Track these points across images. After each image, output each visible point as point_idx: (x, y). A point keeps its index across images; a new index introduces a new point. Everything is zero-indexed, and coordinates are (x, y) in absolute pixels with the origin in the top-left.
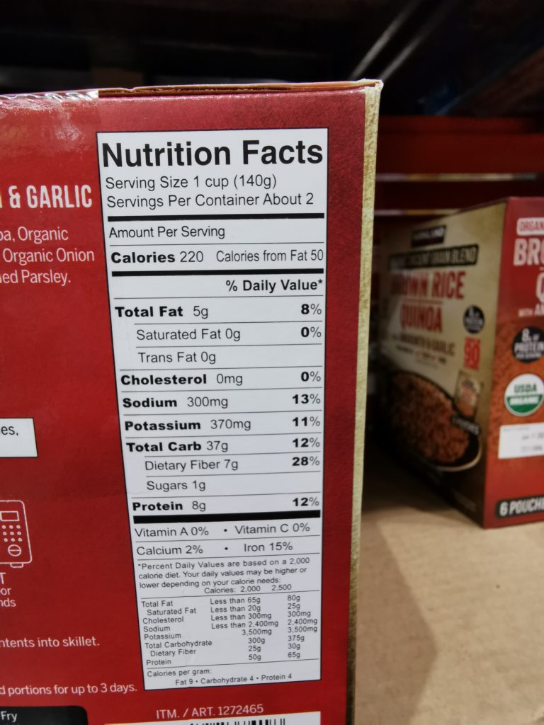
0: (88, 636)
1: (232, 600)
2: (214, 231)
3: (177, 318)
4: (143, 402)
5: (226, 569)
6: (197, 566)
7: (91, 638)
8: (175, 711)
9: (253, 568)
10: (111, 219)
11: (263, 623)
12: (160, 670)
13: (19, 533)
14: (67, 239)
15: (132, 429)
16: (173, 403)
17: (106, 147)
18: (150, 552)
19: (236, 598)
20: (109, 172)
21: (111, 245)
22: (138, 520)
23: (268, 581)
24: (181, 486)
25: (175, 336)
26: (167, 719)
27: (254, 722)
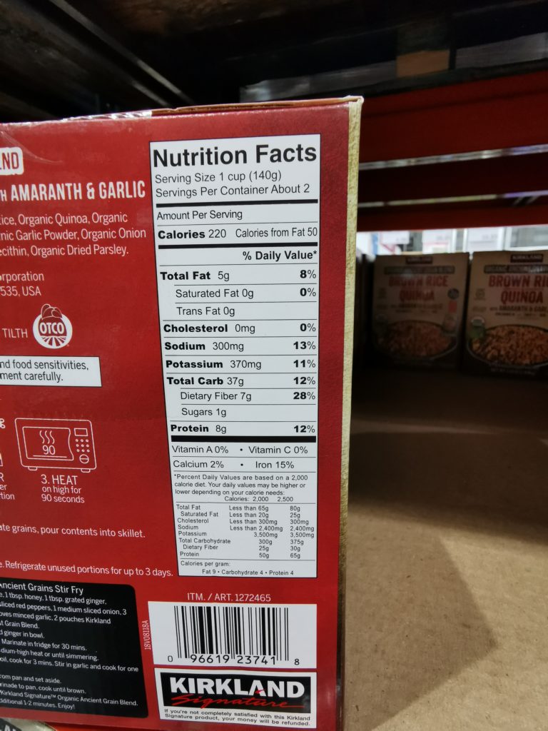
0: (136, 529)
1: (246, 508)
2: (234, 214)
3: (206, 281)
4: (180, 345)
5: (242, 481)
6: (219, 478)
7: (138, 531)
8: (201, 595)
9: (263, 482)
10: (159, 206)
11: (271, 528)
12: (190, 561)
13: (88, 446)
14: (126, 221)
15: (171, 366)
16: (202, 346)
17: (156, 153)
18: (184, 465)
19: (249, 506)
20: (158, 171)
21: (159, 225)
22: (175, 439)
23: (274, 493)
24: (207, 412)
25: (204, 294)
26: (195, 601)
27: (263, 609)
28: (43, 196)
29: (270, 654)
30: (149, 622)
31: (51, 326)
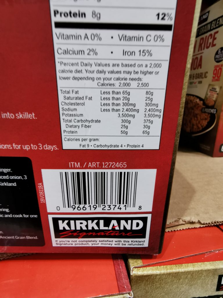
1: (113, 92)
5: (111, 68)
6: (93, 65)
7: (32, 113)
8: (79, 163)
9: (127, 69)
11: (131, 110)
12: (71, 137)
18: (65, 52)
19: (116, 90)
23: (135, 79)
26: (75, 168)
27: (121, 173)
29: (123, 203)
30: (42, 184)
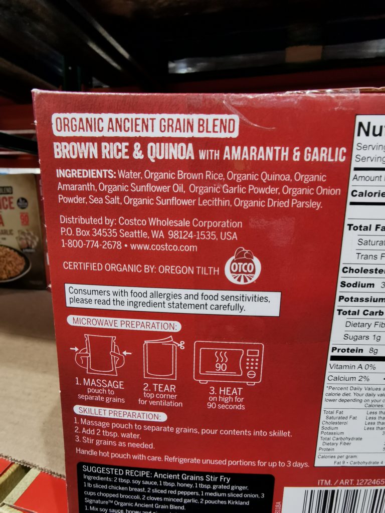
0: (286, 430)
4: (354, 284)
5: (381, 392)
7: (287, 432)
8: (330, 481)
10: (356, 169)
12: (326, 455)
13: (257, 364)
14: (325, 180)
15: (343, 301)
16: (372, 285)
17: (361, 124)
18: (336, 379)
19: (383, 411)
20: (360, 139)
21: (353, 185)
22: (334, 358)
24: (365, 338)
25: (382, 243)
26: (324, 486)
28: (253, 156)
30: (281, 504)
31: (242, 266)
